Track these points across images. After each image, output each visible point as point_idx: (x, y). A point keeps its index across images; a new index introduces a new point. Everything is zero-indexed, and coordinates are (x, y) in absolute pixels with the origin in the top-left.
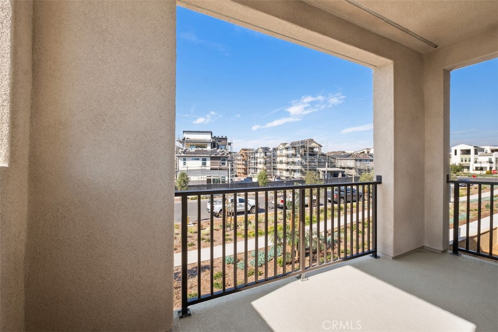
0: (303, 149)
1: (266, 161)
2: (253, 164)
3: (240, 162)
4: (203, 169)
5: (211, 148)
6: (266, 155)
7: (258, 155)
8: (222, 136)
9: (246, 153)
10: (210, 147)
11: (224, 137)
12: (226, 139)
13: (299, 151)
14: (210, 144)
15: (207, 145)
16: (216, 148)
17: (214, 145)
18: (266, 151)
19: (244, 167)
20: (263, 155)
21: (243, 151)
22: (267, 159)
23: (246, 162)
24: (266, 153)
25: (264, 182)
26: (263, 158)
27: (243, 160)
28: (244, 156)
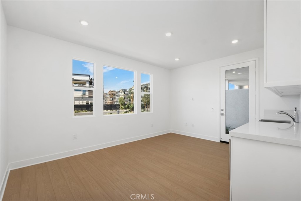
0: (145, 88)
1: (125, 97)
2: (117, 99)
3: (109, 99)
4: (84, 97)
6: (125, 93)
7: (120, 94)
9: (112, 93)
10: (88, 84)
13: (143, 89)
15: (86, 83)
18: (125, 91)
19: (111, 102)
20: (123, 93)
21: (110, 92)
22: (125, 96)
23: (113, 98)
24: (124, 92)
25: (123, 103)
26: (123, 95)
27: (111, 98)
28: (111, 95)
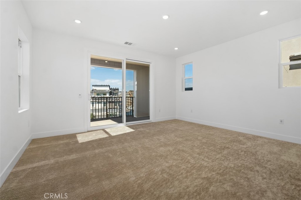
5: (109, 95)
8: (116, 88)
11: (117, 88)
12: (118, 89)
14: (108, 93)
16: (112, 95)
17: (111, 93)
